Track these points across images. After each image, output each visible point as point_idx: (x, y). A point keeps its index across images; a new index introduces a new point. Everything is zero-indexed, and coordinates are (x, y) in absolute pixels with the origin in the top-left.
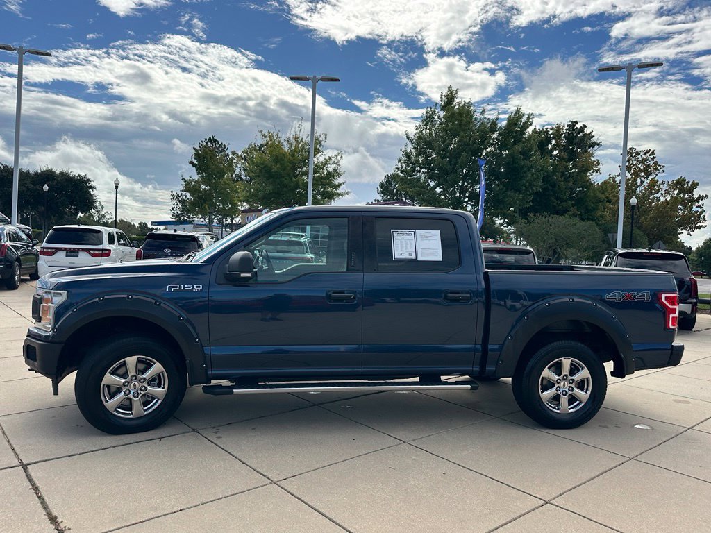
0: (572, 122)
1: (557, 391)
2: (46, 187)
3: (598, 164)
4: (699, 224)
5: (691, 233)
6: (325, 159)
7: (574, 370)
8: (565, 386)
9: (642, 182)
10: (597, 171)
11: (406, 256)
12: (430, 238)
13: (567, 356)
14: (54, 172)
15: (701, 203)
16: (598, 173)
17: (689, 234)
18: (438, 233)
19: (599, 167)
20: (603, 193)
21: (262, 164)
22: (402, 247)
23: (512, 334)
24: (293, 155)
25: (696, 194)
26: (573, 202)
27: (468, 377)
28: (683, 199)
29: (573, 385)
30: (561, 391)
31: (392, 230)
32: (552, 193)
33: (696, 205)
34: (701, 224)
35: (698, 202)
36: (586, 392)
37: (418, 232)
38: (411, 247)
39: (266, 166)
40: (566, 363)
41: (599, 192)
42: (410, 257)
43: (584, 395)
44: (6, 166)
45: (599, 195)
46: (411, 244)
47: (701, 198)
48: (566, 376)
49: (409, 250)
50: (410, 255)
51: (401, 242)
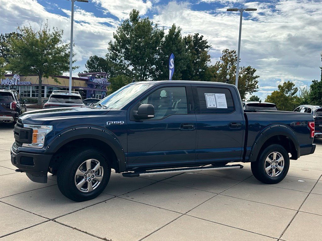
0: (196, 34)
1: (272, 167)
3: (210, 57)
4: (255, 89)
5: (251, 94)
6: (63, 46)
7: (278, 157)
8: (274, 164)
9: (230, 67)
10: (209, 61)
11: (212, 106)
12: (221, 97)
13: (275, 151)
15: (256, 79)
16: (210, 62)
17: (250, 94)
18: (224, 95)
19: (210, 59)
20: (213, 73)
21: (23, 47)
22: (210, 102)
23: (256, 142)
24: (43, 43)
25: (254, 75)
26: (199, 77)
27: (211, 165)
28: (248, 77)
29: (277, 164)
31: (205, 94)
32: (188, 72)
33: (254, 80)
34: (256, 90)
35: (255, 79)
36: (282, 167)
37: (216, 94)
38: (214, 102)
39: (25, 49)
40: (275, 154)
41: (211, 72)
42: (214, 107)
43: (281, 168)
45: (211, 73)
46: (214, 100)
47: (257, 77)
48: (275, 160)
49: (213, 103)
50: (214, 105)
51: (210, 99)
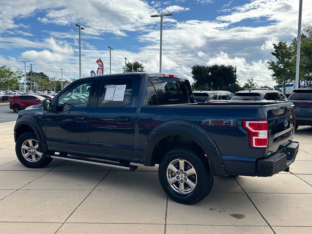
2: (210, 74)
12: (121, 89)
13: (182, 158)
14: (218, 66)
18: (125, 86)
22: (109, 94)
23: (148, 141)
30: (180, 179)
37: (117, 86)
38: (112, 94)
44: (198, 66)
50: (111, 98)
